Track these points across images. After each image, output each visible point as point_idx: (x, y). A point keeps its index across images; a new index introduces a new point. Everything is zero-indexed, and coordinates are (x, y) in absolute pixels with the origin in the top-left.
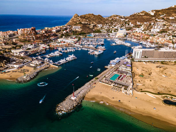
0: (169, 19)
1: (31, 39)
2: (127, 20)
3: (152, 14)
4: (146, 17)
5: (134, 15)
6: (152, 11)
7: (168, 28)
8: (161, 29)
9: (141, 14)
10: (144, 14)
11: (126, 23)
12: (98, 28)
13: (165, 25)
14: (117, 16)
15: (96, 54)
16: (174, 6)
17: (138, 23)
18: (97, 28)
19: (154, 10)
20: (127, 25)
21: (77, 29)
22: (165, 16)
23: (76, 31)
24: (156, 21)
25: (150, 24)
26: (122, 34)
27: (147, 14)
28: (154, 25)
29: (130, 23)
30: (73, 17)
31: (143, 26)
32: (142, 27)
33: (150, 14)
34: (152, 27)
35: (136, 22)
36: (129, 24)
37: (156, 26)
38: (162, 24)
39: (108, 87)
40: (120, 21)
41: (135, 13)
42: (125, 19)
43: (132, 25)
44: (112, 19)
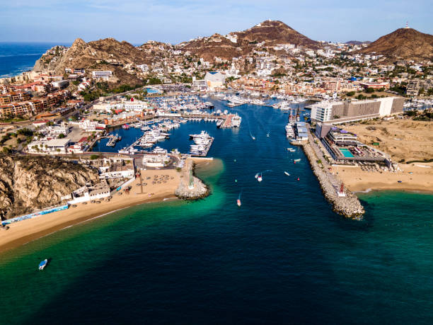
0: (275, 51)
1: (26, 110)
2: (188, 53)
3: (234, 40)
4: (226, 46)
5: (199, 43)
6: (232, 34)
7: (282, 67)
8: (273, 69)
9: (216, 40)
10: (220, 41)
11: (190, 60)
12: (145, 73)
13: (275, 62)
14: (159, 44)
15: (235, 127)
16: (259, 25)
17: (218, 60)
18: (141, 74)
19: (235, 33)
20: (196, 64)
21: (106, 79)
22: (265, 45)
23: (106, 84)
24: (255, 54)
25: (247, 62)
26: (221, 83)
27: (225, 41)
28: (254, 61)
29: (202, 60)
30: (75, 48)
31: (233, 64)
32: (233, 67)
33: (229, 40)
34: (255, 67)
35: (213, 57)
36: (199, 63)
37: (262, 65)
38: (271, 60)
39: (353, 168)
40: (173, 56)
41: (200, 38)
42: (182, 50)
43: (207, 63)
44: (153, 53)
